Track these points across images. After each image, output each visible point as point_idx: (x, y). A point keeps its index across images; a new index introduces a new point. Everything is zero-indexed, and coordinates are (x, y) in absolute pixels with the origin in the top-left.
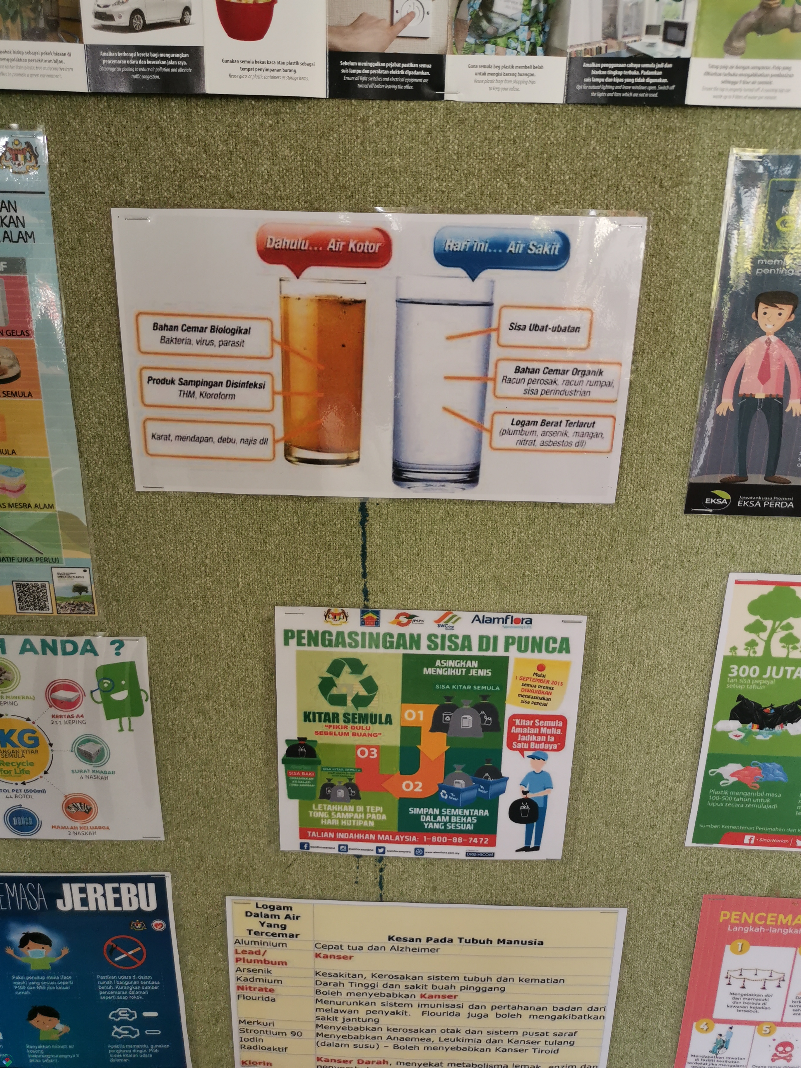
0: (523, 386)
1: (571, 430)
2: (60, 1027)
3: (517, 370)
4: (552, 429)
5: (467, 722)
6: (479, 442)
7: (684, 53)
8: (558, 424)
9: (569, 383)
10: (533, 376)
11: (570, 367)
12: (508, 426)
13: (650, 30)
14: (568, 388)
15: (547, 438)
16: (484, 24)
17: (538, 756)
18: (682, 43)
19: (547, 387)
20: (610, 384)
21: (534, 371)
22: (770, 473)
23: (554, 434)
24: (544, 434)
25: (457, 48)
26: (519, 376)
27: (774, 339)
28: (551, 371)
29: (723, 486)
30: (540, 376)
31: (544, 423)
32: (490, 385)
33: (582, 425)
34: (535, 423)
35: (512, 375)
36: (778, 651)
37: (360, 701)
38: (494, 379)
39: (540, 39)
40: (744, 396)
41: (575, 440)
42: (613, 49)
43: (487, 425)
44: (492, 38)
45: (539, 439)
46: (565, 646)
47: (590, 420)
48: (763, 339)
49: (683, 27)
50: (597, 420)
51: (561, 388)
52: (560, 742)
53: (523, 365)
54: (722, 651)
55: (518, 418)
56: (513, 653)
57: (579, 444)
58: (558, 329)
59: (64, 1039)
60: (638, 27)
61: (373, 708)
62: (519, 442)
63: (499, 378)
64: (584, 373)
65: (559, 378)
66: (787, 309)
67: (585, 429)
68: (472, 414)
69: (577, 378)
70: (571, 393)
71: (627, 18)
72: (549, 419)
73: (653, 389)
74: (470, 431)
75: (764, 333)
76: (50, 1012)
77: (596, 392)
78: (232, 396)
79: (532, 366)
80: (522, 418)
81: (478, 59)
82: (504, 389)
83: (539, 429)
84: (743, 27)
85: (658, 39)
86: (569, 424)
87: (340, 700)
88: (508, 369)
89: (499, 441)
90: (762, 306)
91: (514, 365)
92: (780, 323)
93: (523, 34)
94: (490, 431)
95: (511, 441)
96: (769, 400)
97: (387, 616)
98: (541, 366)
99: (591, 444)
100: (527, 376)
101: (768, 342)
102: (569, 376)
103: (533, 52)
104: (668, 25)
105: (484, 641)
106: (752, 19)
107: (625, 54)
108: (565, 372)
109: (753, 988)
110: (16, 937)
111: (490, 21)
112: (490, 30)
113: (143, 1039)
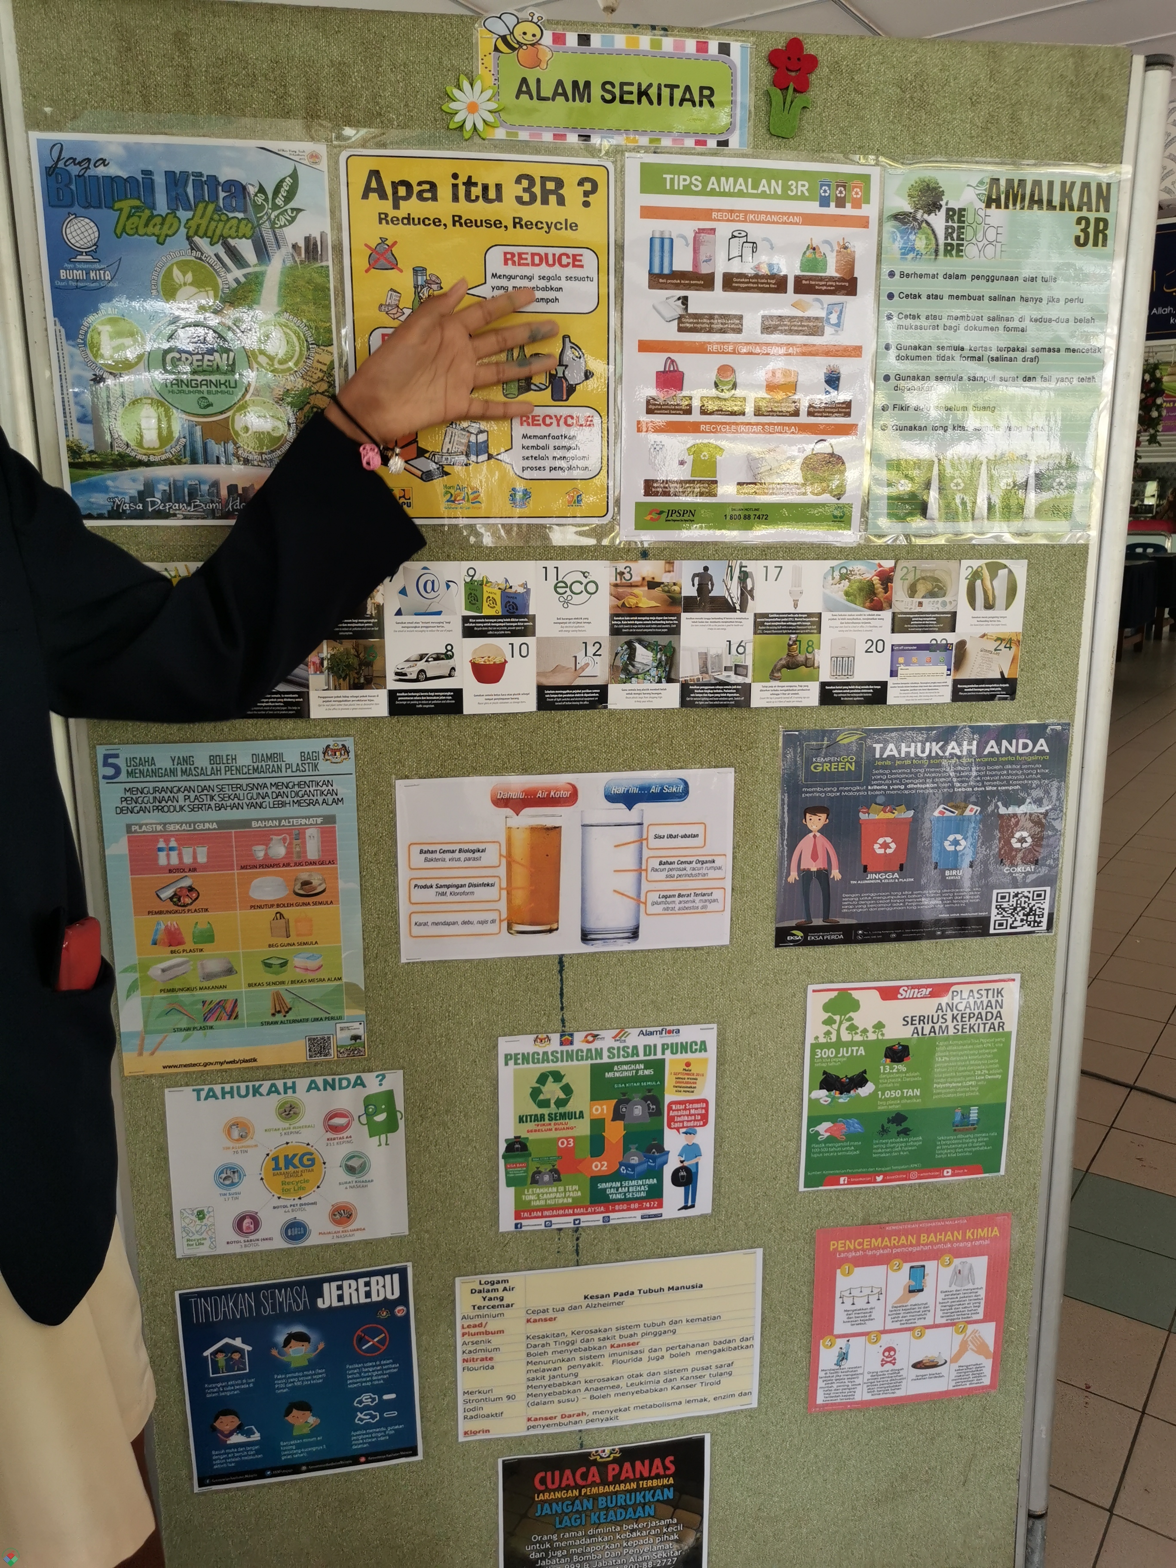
0: (665, 873)
1: (697, 899)
2: (312, 1420)
3: (661, 863)
4: (685, 899)
5: (638, 1110)
6: (639, 911)
7: (748, 680)
8: (688, 896)
9: (694, 869)
10: (671, 866)
11: (694, 859)
12: (656, 899)
13: (727, 669)
14: (694, 872)
15: (682, 905)
16: (630, 668)
17: (690, 1132)
18: (746, 676)
19: (680, 873)
20: (720, 868)
21: (671, 863)
22: (826, 917)
23: (686, 902)
24: (680, 902)
25: (615, 680)
26: (662, 867)
27: (818, 834)
28: (682, 863)
29: (798, 927)
30: (675, 866)
31: (680, 896)
32: (644, 874)
33: (704, 895)
34: (674, 896)
35: (657, 866)
36: (846, 1037)
37: (560, 1103)
38: (646, 870)
39: (664, 675)
40: (804, 870)
41: (700, 905)
42: (707, 679)
43: (643, 899)
44: (636, 675)
45: (677, 906)
46: (703, 1047)
47: (709, 891)
48: (811, 835)
49: (746, 667)
50: (714, 891)
51: (689, 872)
52: (705, 1119)
53: (664, 860)
54: (809, 1040)
55: (662, 893)
56: (668, 1056)
57: (703, 907)
58: (685, 836)
59: (314, 1431)
60: (720, 667)
61: (570, 1108)
62: (665, 909)
63: (649, 869)
64: (703, 863)
65: (688, 866)
66: (823, 816)
67: (706, 898)
68: (632, 893)
69: (699, 865)
70: (696, 875)
71: (713, 663)
72: (683, 893)
73: (747, 869)
74: (631, 904)
75: (811, 831)
76: (304, 1407)
77: (712, 874)
78: (472, 893)
79: (669, 860)
80: (665, 893)
81: (627, 686)
82: (653, 876)
83: (677, 900)
84: (779, 666)
85: (732, 673)
86: (696, 895)
87: (545, 1104)
88: (654, 863)
89: (651, 909)
90: (808, 815)
91: (659, 860)
92: (820, 825)
93: (654, 672)
94: (645, 903)
95: (659, 909)
96: (819, 871)
97: (579, 1037)
98: (676, 860)
99: (711, 907)
100: (667, 867)
101: (815, 836)
102: (694, 865)
103: (660, 682)
104: (736, 666)
105: (648, 1049)
106: (783, 662)
107: (713, 681)
108: (691, 863)
109: (861, 1304)
110: (281, 1339)
111: (633, 666)
112: (634, 671)
113: (384, 1423)
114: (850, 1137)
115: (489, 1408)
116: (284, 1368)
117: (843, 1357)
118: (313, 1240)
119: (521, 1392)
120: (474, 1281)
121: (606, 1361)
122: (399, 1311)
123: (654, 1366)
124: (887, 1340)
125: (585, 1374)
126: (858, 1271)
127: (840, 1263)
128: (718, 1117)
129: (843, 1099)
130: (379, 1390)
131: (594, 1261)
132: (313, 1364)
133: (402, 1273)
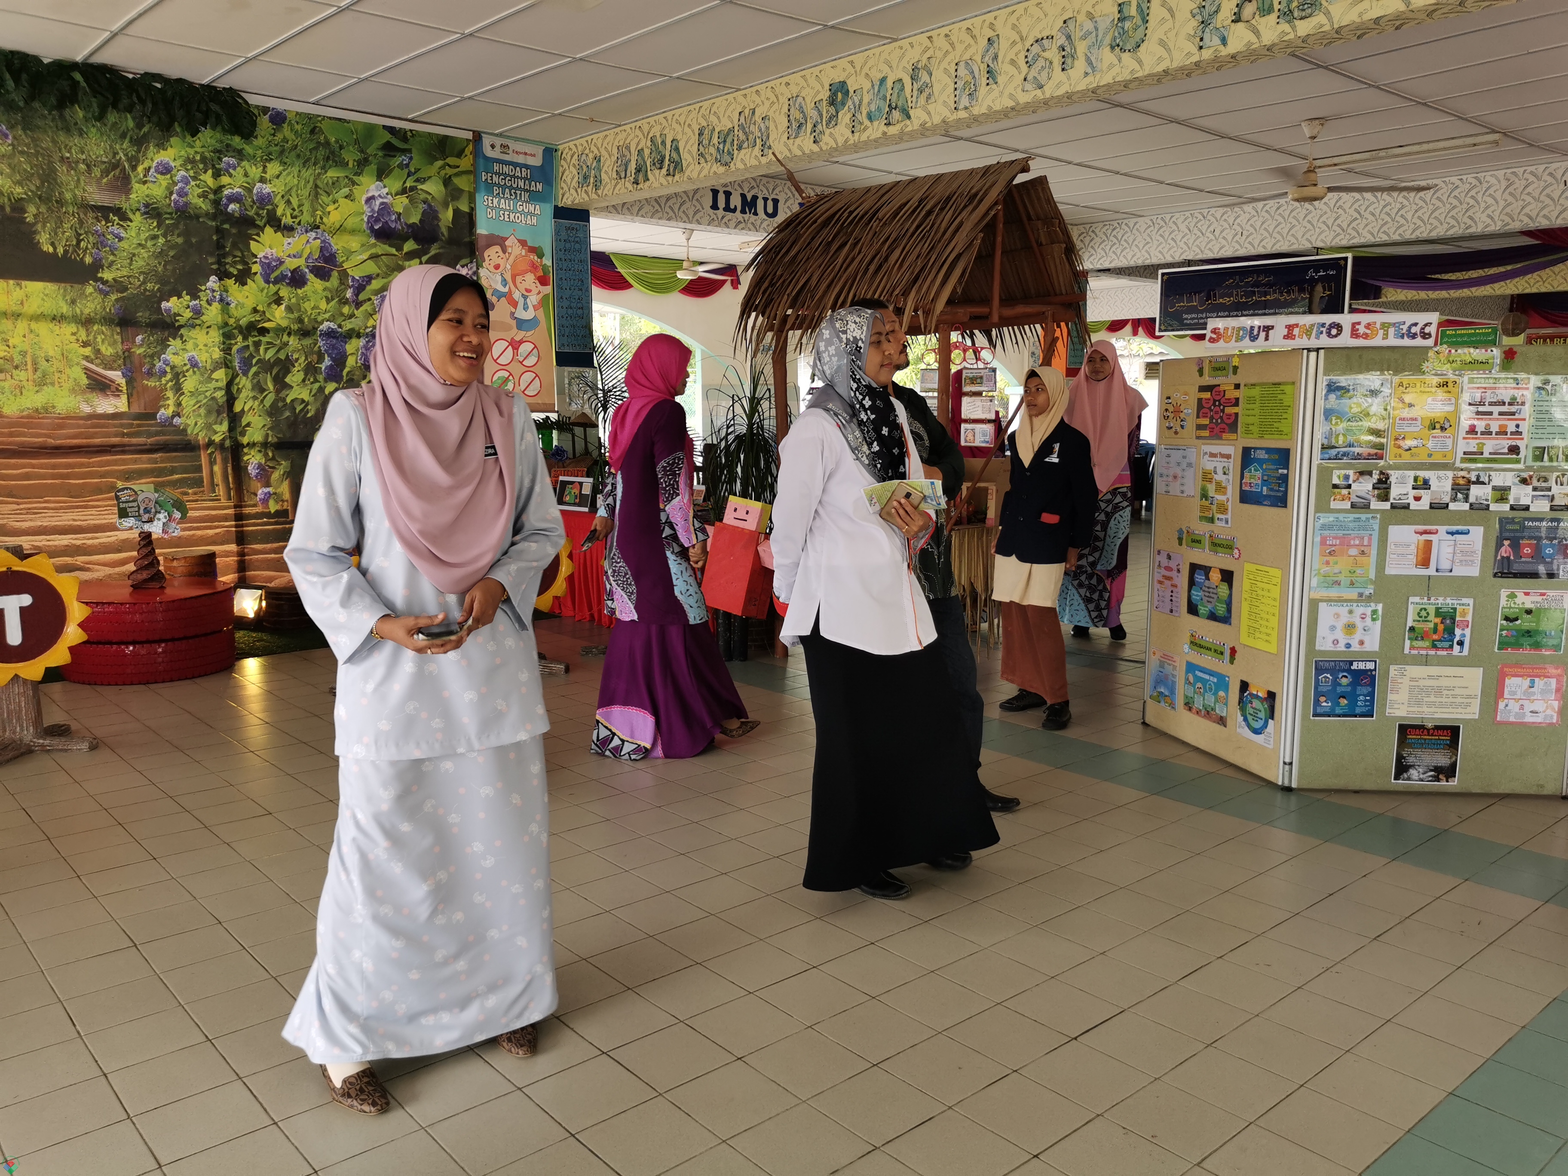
0: (1461, 555)
2: (1346, 702)
5: (1448, 622)
6: (1453, 565)
8: (1468, 561)
9: (1470, 554)
12: (1458, 562)
13: (1483, 500)
17: (1463, 630)
18: (1488, 502)
19: (1466, 554)
20: (1478, 554)
23: (1467, 563)
25: (1451, 501)
26: (1460, 553)
28: (1467, 552)
32: (1455, 554)
36: (1513, 605)
37: (1426, 617)
39: (1465, 501)
40: (1502, 556)
42: (1477, 502)
43: (1454, 561)
44: (1458, 501)
45: (1464, 564)
46: (1469, 605)
47: (1474, 561)
49: (1488, 499)
50: (1476, 561)
51: (1468, 555)
52: (1468, 626)
53: (1461, 550)
54: (1501, 606)
56: (1458, 607)
57: (1472, 565)
58: (1468, 544)
59: (1346, 705)
61: (1429, 619)
63: (1457, 553)
64: (1473, 552)
68: (1451, 559)
72: (1466, 560)
74: (1451, 562)
75: (1505, 545)
76: (1344, 697)
79: (1463, 551)
80: (1461, 560)
81: (1455, 504)
82: (1457, 555)
83: (1464, 562)
84: (1498, 500)
86: (1470, 561)
87: (1421, 617)
88: (1458, 551)
89: (1456, 564)
90: (1504, 541)
92: (1508, 543)
93: (1462, 500)
95: (1459, 564)
96: (1507, 557)
97: (1432, 598)
98: (1465, 551)
99: (1474, 565)
100: (1462, 553)
101: (1506, 547)
103: (1464, 503)
104: (1486, 499)
105: (1452, 604)
106: (1500, 499)
107: (1479, 503)
108: (1469, 552)
109: (1513, 689)
110: (1340, 676)
111: (1457, 498)
113: (1366, 706)
114: (1512, 636)
115: (1396, 706)
116: (1340, 685)
117: (1507, 705)
118: (1351, 649)
119: (1406, 703)
120: (1396, 667)
121: (1432, 696)
122: (1374, 673)
123: (1447, 700)
124: (1521, 702)
125: (1426, 699)
126: (1513, 678)
127: (1507, 675)
128: (1472, 626)
129: (1511, 624)
130: (1365, 696)
131: (1431, 665)
132: (1348, 685)
133: (1375, 662)
